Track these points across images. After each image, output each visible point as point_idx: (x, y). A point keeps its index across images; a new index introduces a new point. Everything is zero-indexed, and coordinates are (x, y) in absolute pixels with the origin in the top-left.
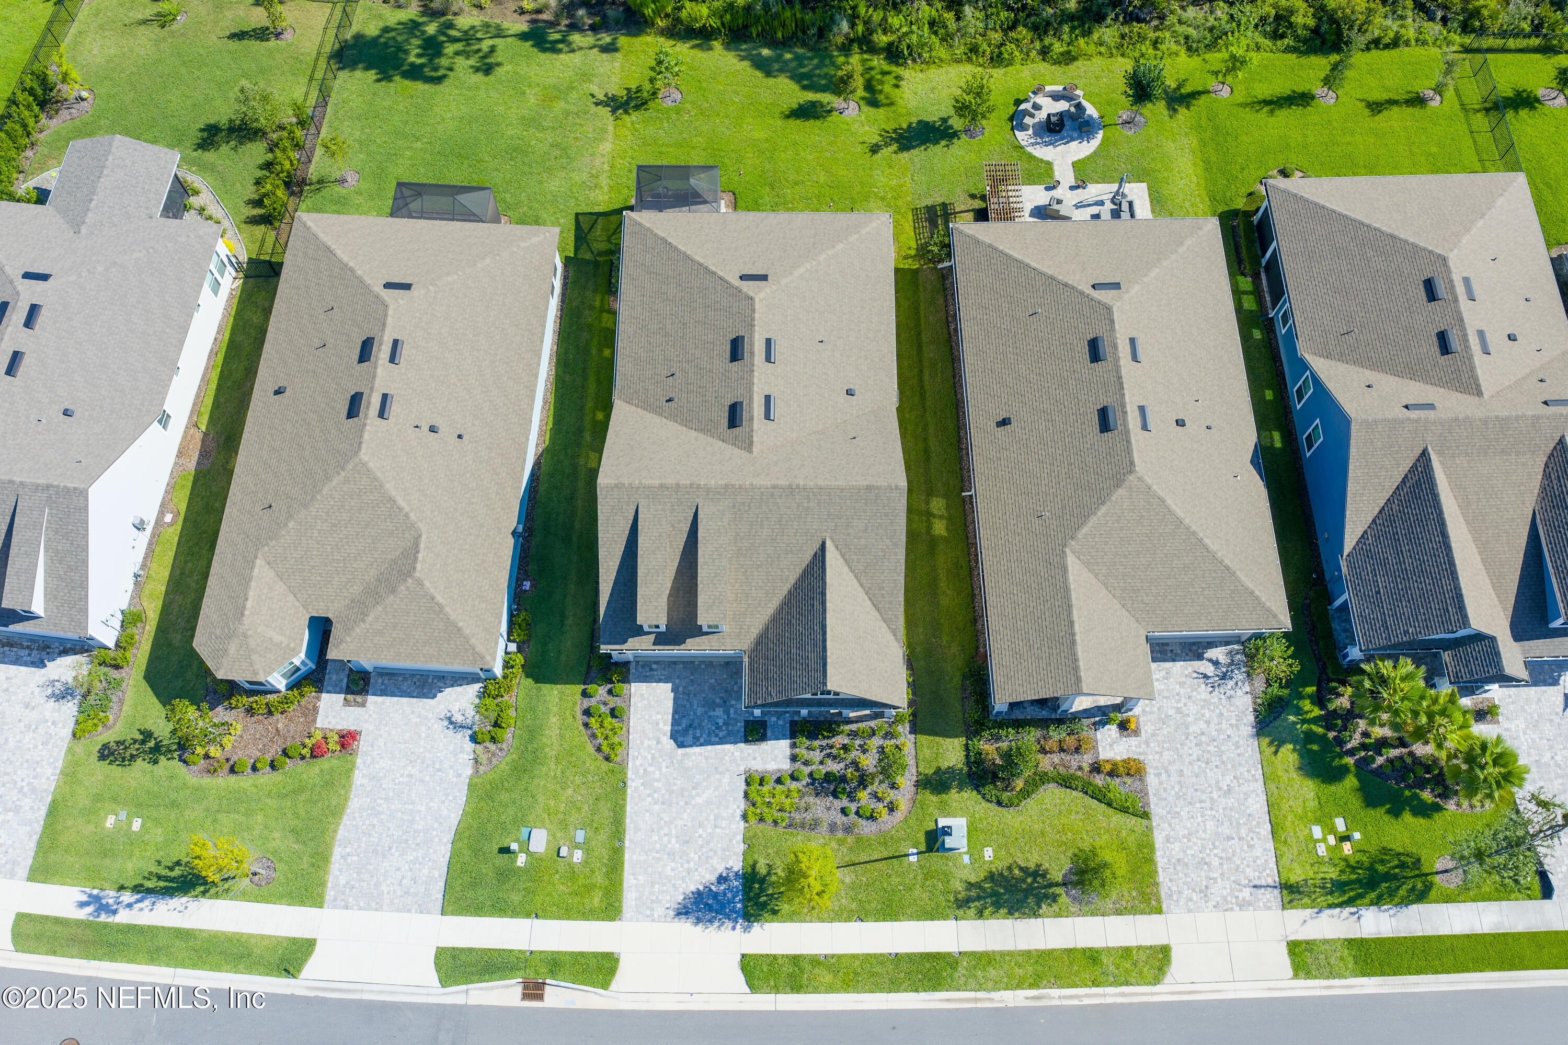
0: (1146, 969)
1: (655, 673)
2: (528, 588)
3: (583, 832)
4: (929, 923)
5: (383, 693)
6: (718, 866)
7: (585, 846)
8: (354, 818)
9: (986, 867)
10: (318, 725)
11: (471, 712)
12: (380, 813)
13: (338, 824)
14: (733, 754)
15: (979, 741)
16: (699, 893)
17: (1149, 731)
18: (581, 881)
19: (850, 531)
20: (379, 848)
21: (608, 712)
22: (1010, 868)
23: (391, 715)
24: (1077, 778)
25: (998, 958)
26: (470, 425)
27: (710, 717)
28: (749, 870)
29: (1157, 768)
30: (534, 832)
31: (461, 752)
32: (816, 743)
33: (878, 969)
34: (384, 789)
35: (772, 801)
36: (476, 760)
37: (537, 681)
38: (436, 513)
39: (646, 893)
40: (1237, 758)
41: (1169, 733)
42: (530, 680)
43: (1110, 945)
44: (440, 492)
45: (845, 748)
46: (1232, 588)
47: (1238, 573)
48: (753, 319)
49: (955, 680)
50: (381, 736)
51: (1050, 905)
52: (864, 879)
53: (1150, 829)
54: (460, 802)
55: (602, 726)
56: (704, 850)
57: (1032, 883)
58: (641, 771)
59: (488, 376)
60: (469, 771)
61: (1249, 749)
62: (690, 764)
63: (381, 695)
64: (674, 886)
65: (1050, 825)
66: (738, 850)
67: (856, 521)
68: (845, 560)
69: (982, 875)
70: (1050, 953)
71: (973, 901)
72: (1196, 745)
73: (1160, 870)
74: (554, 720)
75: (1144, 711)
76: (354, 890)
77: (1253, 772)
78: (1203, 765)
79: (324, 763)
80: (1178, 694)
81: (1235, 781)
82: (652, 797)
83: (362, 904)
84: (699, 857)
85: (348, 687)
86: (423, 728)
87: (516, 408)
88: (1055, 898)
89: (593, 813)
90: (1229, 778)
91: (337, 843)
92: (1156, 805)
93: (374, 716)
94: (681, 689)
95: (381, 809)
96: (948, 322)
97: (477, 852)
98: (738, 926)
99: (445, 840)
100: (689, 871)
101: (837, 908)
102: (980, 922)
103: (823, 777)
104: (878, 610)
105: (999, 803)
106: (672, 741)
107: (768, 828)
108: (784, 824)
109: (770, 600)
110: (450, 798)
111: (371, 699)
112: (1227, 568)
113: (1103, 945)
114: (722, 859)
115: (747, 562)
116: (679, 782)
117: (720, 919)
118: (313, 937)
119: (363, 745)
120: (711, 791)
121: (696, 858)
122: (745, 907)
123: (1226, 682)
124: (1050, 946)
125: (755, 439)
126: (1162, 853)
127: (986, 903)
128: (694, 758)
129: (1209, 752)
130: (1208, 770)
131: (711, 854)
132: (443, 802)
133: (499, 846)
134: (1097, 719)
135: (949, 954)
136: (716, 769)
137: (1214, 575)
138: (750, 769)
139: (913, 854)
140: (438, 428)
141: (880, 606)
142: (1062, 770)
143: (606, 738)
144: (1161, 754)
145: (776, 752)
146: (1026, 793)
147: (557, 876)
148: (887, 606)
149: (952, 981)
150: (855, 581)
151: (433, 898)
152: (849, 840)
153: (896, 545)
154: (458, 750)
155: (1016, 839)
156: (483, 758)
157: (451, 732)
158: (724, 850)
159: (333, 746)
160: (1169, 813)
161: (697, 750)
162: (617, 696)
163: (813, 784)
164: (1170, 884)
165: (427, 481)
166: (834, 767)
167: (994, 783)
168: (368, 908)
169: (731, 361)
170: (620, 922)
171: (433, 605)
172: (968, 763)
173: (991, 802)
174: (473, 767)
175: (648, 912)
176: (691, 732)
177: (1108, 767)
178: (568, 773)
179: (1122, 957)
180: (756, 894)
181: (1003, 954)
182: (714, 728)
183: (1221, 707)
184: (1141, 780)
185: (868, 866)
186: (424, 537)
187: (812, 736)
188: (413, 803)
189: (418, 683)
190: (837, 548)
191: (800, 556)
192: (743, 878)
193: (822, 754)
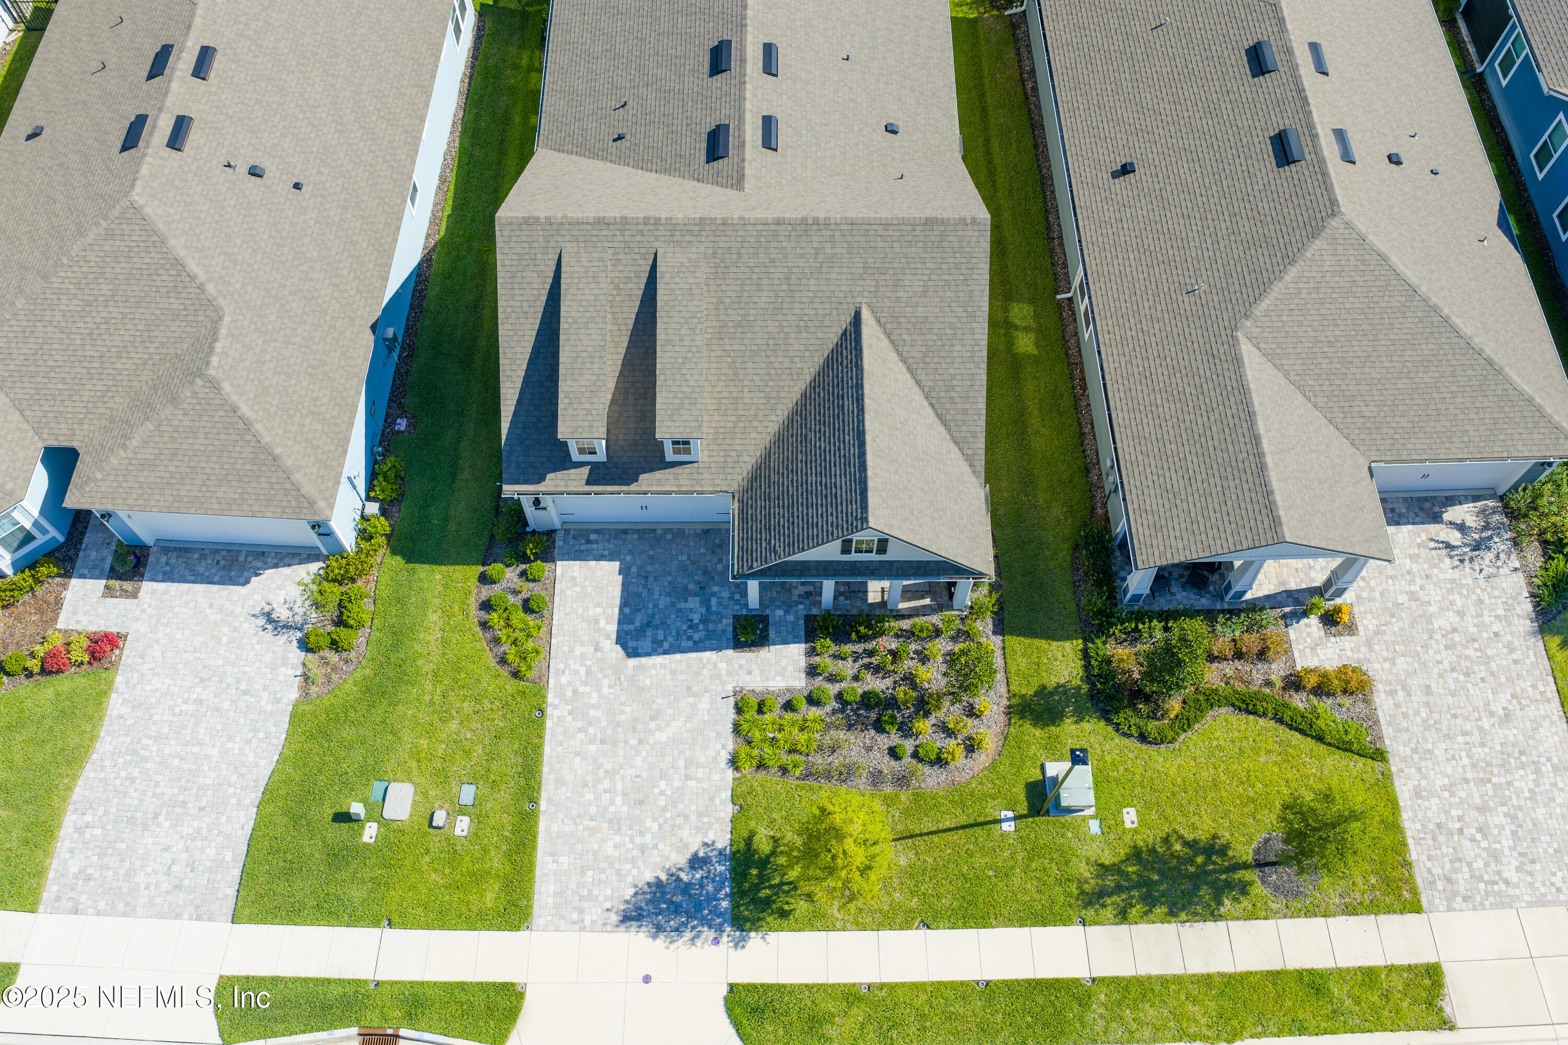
0: (1405, 1005)
1: (595, 546)
2: (403, 428)
3: (473, 788)
4: (1038, 931)
5: (168, 577)
6: (690, 840)
7: (476, 812)
8: (103, 767)
9: (1127, 839)
10: (59, 626)
11: (301, 608)
12: (145, 760)
13: (75, 778)
14: (715, 665)
15: (1104, 643)
16: (659, 884)
17: (1371, 628)
18: (466, 865)
19: (900, 294)
20: (139, 815)
21: (520, 604)
22: (1166, 840)
23: (177, 609)
24: (1264, 698)
25: (1157, 988)
26: (314, 172)
27: (680, 610)
28: (742, 845)
29: (1389, 683)
30: (393, 788)
31: (283, 665)
32: (848, 648)
33: (958, 1008)
34: (155, 723)
35: (779, 736)
36: (306, 677)
37: (409, 560)
38: (250, 288)
39: (573, 885)
40: (1514, 667)
41: (1402, 629)
42: (398, 558)
43: (1342, 964)
44: (259, 258)
45: (894, 654)
46: (1499, 392)
47: (1507, 369)
48: (744, 17)
49: (1060, 556)
50: (157, 641)
51: (1235, 899)
52: (930, 860)
53: (1387, 776)
54: (275, 741)
55: (508, 625)
56: (668, 815)
57: (1205, 864)
58: (569, 693)
59: (348, 111)
60: (293, 694)
61: (1531, 653)
62: (648, 682)
63: (163, 581)
64: (618, 873)
65: (1227, 771)
66: (723, 815)
67: (908, 277)
68: (892, 342)
69: (1122, 852)
70: (1244, 977)
71: (1110, 895)
72: (1447, 647)
73: (1410, 841)
74: (435, 617)
75: (1358, 597)
76: (92, 883)
77: (1542, 688)
78: (1462, 678)
79: (63, 683)
80: (1409, 572)
81: (1514, 702)
82: (586, 731)
83: (102, 905)
84: (660, 827)
85: (112, 569)
86: (226, 630)
87: (388, 157)
88: (1244, 888)
89: (490, 758)
90: (1504, 698)
91: (71, 807)
92: (1394, 739)
93: (149, 611)
94: (634, 569)
95: (147, 754)
96: (1023, 80)
97: (296, 819)
98: (725, 938)
99: (247, 801)
100: (643, 849)
101: (886, 908)
102: (1124, 927)
103: (858, 699)
104: (945, 424)
105: (1143, 738)
106: (619, 648)
107: (771, 781)
108: (798, 773)
109: (773, 409)
110: (261, 735)
111: (147, 586)
112: (1490, 362)
113: (1330, 964)
114: (698, 830)
115: (736, 347)
116: (629, 709)
117: (693, 928)
118: (14, 961)
119: (128, 655)
120: (680, 723)
121: (655, 827)
122: (735, 906)
123: (1481, 553)
124: (1242, 968)
125: (748, 171)
126: (1410, 814)
127: (1132, 897)
128: (653, 672)
129: (1467, 657)
130: (1469, 686)
131: (679, 821)
132: (248, 742)
133: (334, 811)
134: (1287, 610)
135: (1076, 982)
136: (689, 688)
137: (1470, 372)
138: (742, 688)
139: (1008, 820)
140: (263, 170)
141: (948, 417)
142: (1239, 686)
143: (515, 642)
144: (1393, 661)
145: (784, 662)
146: (1185, 723)
147: (427, 859)
148: (959, 417)
149: (1084, 1027)
150: (908, 376)
151: (220, 895)
152: (903, 798)
153: (972, 316)
154: (279, 662)
155: (1173, 794)
156: (317, 672)
157: (270, 635)
158: (700, 814)
159: (79, 654)
160: (1415, 751)
161: (658, 660)
162: (534, 581)
163: (842, 711)
164: (1429, 864)
165: (239, 242)
166: (877, 684)
167: (1133, 706)
168: (111, 911)
169: (711, 75)
170: (527, 933)
171: (236, 419)
172: (1088, 677)
173: (1129, 736)
174: (300, 688)
175: (575, 916)
176: (649, 633)
177: (1313, 681)
178: (452, 697)
179: (1363, 983)
180: (752, 885)
181: (1164, 981)
182: (685, 627)
183: (1478, 591)
184: (1366, 701)
185: (936, 839)
186: (227, 319)
187: (840, 637)
188: (200, 743)
189: (222, 563)
190: (879, 321)
191: (820, 335)
192: (731, 860)
193: (857, 665)
